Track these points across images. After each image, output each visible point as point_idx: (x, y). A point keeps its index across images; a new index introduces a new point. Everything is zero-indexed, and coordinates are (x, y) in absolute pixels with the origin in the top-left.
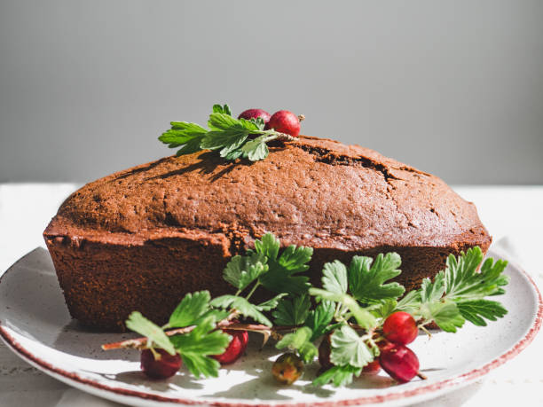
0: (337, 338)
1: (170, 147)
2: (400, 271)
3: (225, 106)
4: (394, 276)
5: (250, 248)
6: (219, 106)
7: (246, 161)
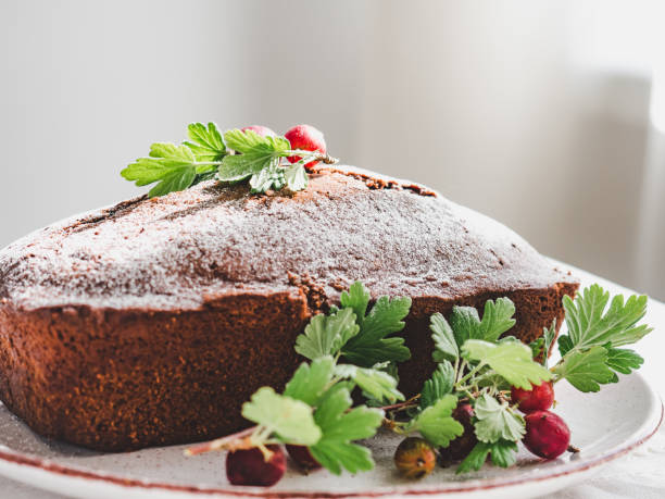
0: (480, 408)
1: (138, 184)
2: (514, 320)
3: (210, 124)
4: (510, 326)
5: (333, 302)
6: (199, 125)
7: (284, 192)
